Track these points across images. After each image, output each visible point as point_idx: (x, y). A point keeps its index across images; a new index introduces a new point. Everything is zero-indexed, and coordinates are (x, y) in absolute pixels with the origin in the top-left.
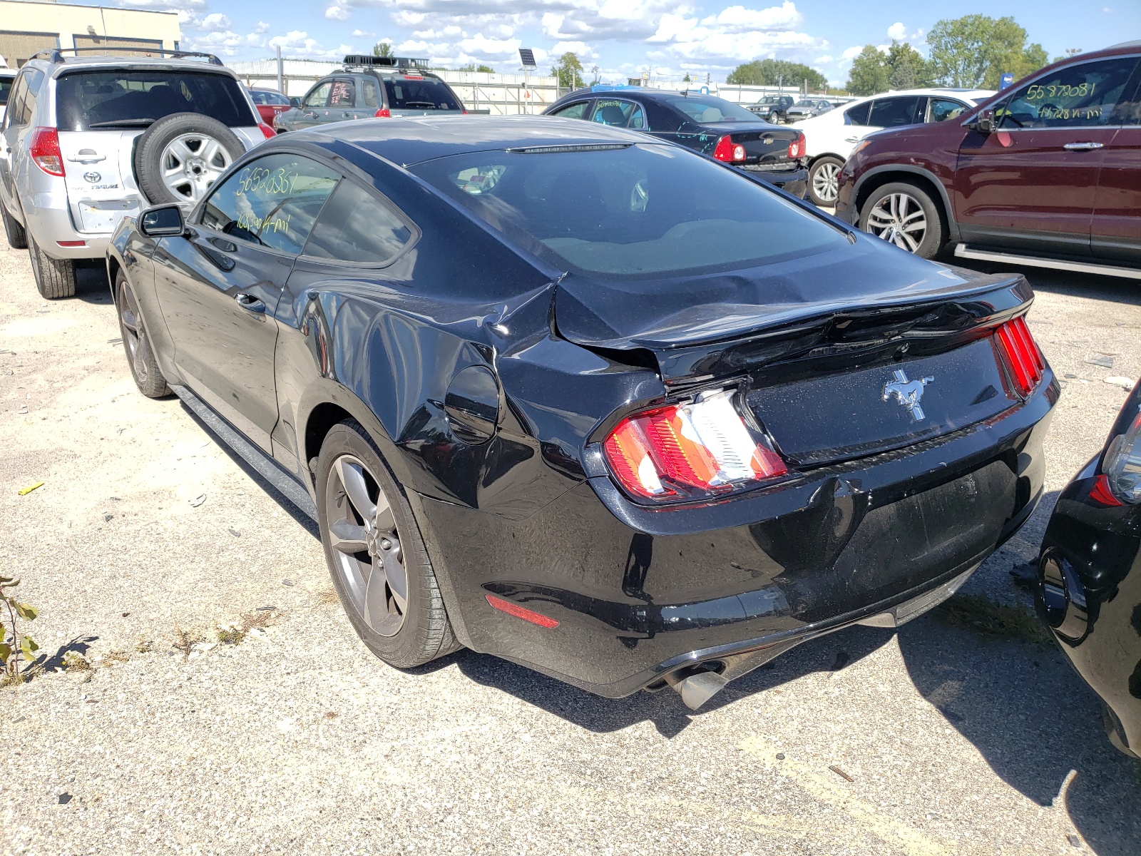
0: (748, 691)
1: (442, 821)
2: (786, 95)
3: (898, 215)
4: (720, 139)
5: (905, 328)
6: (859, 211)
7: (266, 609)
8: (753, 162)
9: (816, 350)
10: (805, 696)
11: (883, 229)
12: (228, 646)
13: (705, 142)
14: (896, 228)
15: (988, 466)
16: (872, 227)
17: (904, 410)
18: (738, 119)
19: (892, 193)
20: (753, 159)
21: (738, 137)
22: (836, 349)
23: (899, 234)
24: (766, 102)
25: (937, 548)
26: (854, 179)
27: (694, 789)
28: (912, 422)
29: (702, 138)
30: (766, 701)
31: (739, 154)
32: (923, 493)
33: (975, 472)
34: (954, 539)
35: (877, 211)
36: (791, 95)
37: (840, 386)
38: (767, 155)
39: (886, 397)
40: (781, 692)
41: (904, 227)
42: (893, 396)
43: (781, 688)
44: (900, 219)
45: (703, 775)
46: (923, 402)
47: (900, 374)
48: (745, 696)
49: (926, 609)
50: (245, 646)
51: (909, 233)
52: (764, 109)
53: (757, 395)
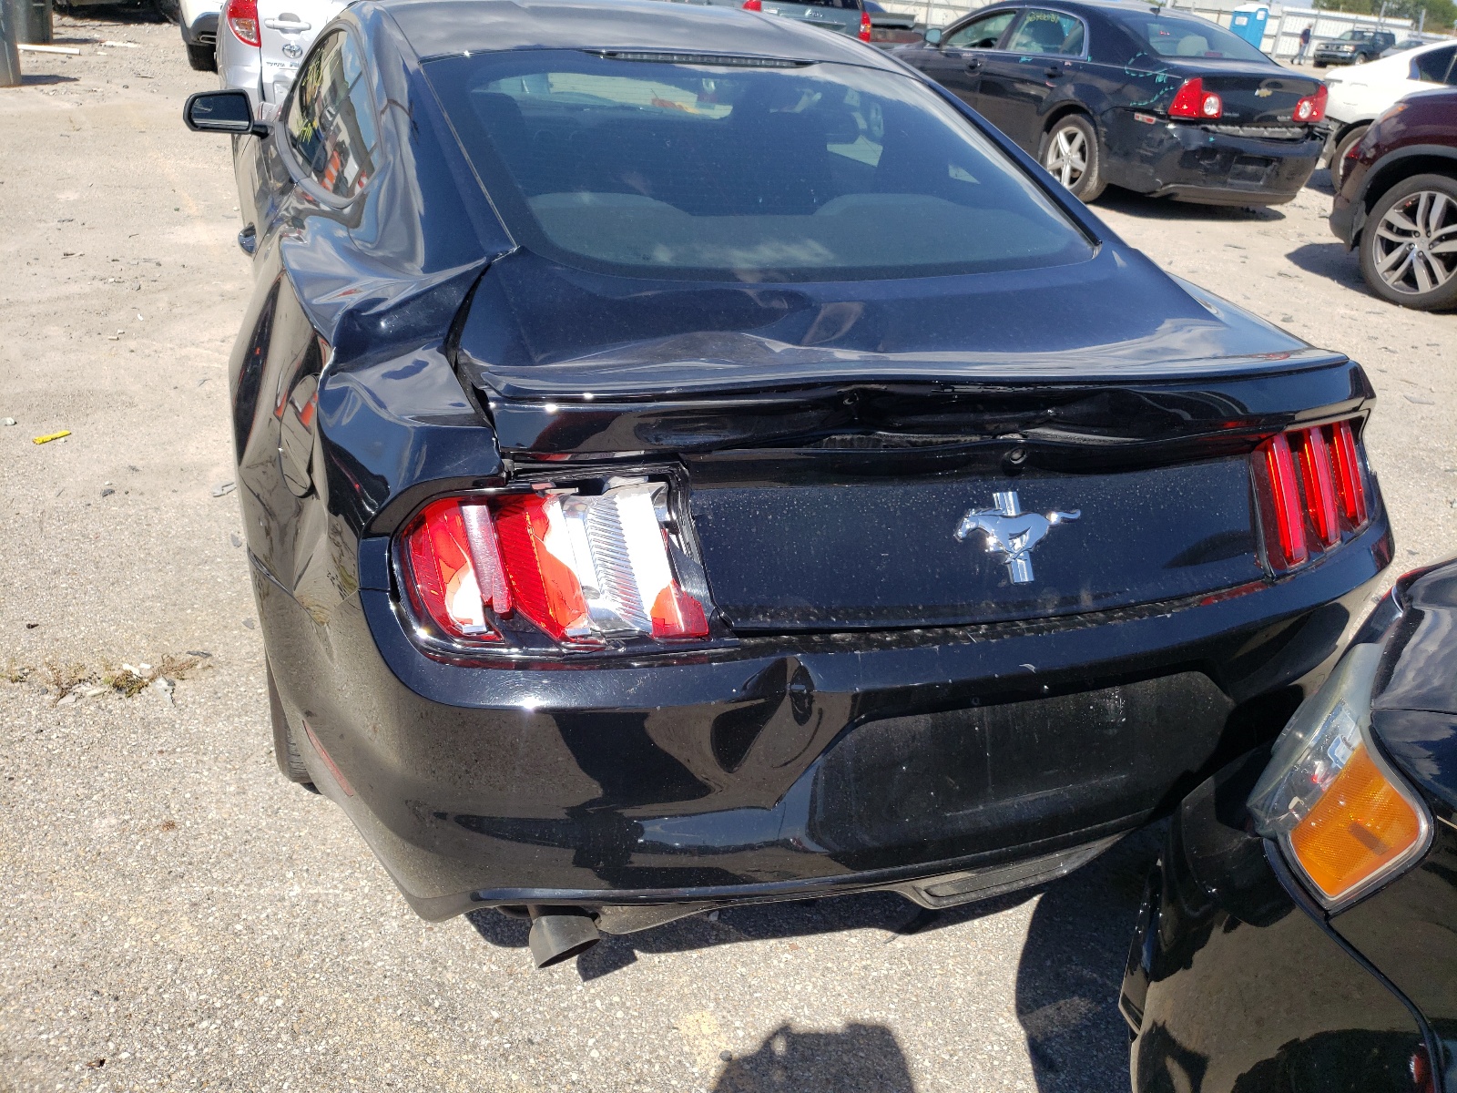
0: (749, 933)
1: (192, 1025)
2: (1386, 30)
3: (1427, 224)
4: (1186, 82)
5: (1028, 423)
6: (1368, 211)
7: (198, 654)
8: (1232, 122)
9: (838, 438)
10: (830, 965)
11: (1399, 244)
12: (117, 696)
13: (1162, 85)
14: (1419, 245)
15: (1163, 680)
16: (1382, 239)
17: (997, 564)
18: (1226, 55)
19: (1423, 190)
20: (1233, 118)
21: (1215, 82)
22: (879, 441)
23: (1421, 256)
24: (1352, 38)
25: (1008, 802)
26: (1371, 161)
27: (565, 1072)
28: (1003, 583)
29: (1159, 79)
30: (766, 957)
31: (1212, 106)
32: (998, 707)
33: (1132, 687)
34: (1051, 792)
35: (1395, 216)
36: (1394, 31)
37: (876, 504)
38: (1264, 114)
39: (961, 533)
40: (797, 948)
41: (1432, 244)
42: (977, 536)
43: (800, 941)
44: (1428, 232)
45: (595, 1054)
46: (1038, 555)
47: (1008, 501)
48: (740, 940)
49: (1005, 888)
50: (137, 701)
51: (1438, 256)
52: (1346, 48)
53: (707, 496)
